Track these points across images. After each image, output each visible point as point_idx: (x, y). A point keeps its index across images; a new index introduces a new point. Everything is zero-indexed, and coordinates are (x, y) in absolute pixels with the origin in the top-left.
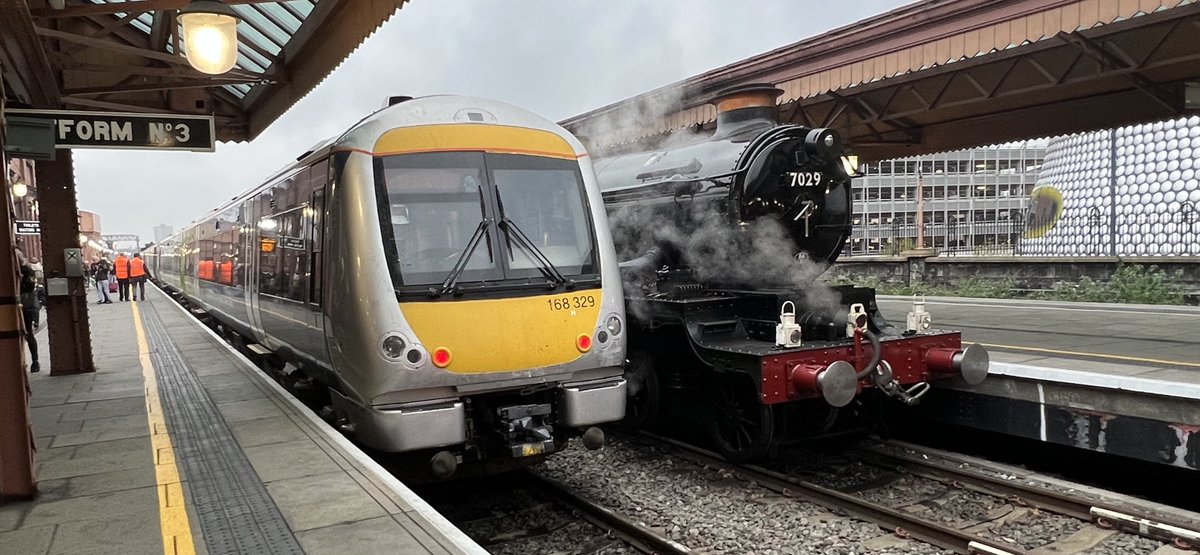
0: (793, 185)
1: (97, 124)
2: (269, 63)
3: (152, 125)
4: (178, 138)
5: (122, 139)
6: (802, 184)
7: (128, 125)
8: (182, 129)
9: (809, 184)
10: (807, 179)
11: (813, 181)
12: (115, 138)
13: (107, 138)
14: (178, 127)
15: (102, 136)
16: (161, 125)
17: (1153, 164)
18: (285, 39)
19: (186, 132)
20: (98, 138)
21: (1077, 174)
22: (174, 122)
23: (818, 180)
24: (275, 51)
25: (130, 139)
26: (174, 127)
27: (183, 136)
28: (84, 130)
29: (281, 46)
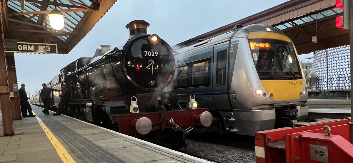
0: (146, 56)
1: (24, 46)
2: (72, 30)
3: (39, 46)
4: (47, 50)
5: (31, 50)
6: (150, 55)
7: (33, 46)
8: (48, 48)
9: (153, 55)
10: (152, 54)
11: (155, 54)
12: (29, 50)
13: (27, 50)
14: (47, 47)
15: (25, 49)
16: (42, 46)
17: (341, 66)
18: (77, 23)
19: (49, 49)
20: (24, 50)
21: (321, 69)
22: (46, 46)
23: (157, 54)
24: (74, 26)
25: (33, 50)
26: (46, 47)
27: (48, 50)
28: (20, 47)
29: (75, 25)
